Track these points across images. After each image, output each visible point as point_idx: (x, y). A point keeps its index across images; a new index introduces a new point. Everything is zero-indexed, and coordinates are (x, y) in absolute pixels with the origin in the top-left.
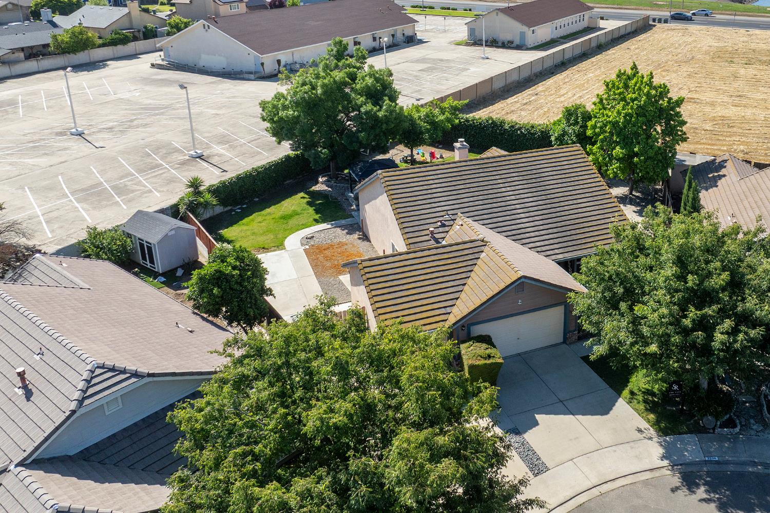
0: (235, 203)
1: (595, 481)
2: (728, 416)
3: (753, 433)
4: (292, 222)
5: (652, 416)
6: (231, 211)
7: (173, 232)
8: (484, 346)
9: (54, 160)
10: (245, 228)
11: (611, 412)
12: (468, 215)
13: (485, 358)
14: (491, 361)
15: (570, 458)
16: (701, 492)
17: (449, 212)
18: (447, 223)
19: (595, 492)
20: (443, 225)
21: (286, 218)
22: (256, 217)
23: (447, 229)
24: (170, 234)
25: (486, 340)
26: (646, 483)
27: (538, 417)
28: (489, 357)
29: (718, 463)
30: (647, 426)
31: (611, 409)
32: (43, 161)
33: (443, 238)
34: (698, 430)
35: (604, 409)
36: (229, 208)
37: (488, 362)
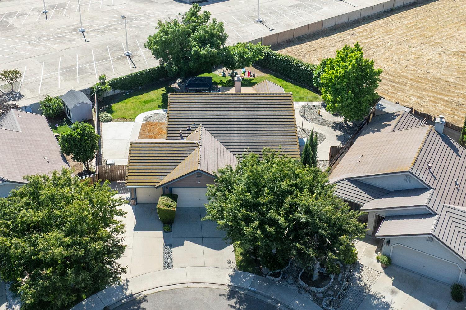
1: (189, 281)
2: (279, 271)
3: (286, 283)
4: (147, 105)
5: (241, 258)
6: (123, 93)
7: (80, 105)
8: (171, 200)
11: (222, 250)
12: (205, 126)
13: (167, 206)
14: (170, 208)
15: (186, 266)
16: (233, 302)
17: (196, 123)
18: (192, 129)
19: (186, 285)
20: (189, 130)
23: (190, 132)
24: (78, 106)
25: (175, 198)
26: (212, 290)
27: (186, 242)
28: (170, 206)
29: (255, 292)
30: (235, 261)
31: (223, 248)
33: (186, 137)
34: (258, 273)
35: (219, 247)
37: (167, 208)
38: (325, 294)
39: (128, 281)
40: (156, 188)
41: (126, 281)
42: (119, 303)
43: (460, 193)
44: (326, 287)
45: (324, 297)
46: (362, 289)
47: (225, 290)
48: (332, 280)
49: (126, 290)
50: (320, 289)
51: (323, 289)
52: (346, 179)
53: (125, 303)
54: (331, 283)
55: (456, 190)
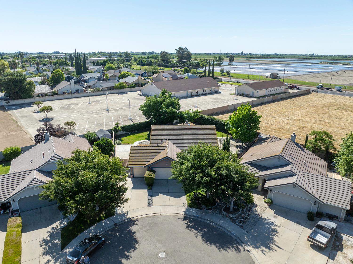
0: (129, 132)
1: (161, 212)
2: (211, 207)
3: (215, 213)
5: (190, 202)
7: (105, 135)
8: (152, 173)
9: (98, 116)
10: (128, 138)
11: (180, 198)
12: (170, 140)
13: (150, 176)
14: (151, 177)
15: (160, 205)
16: (186, 221)
17: (165, 139)
18: (163, 142)
19: (160, 214)
20: (162, 142)
21: (139, 137)
22: (133, 136)
23: (162, 143)
24: (104, 135)
25: (154, 172)
26: (174, 216)
27: (160, 194)
28: (151, 176)
29: (198, 217)
30: (187, 203)
31: (180, 197)
32: (96, 116)
33: (160, 145)
34: (200, 208)
35: (178, 197)
36: (128, 133)
37: (150, 177)
38: (237, 218)
39: (128, 212)
40: (144, 167)
41: (127, 212)
42: (123, 222)
43: (307, 167)
44: (237, 214)
45: (237, 219)
46: (258, 216)
47: (182, 216)
48: (241, 211)
49: (127, 216)
50: (234, 216)
51: (236, 215)
52: (246, 162)
53: (126, 222)
54: (240, 213)
55: (305, 166)
